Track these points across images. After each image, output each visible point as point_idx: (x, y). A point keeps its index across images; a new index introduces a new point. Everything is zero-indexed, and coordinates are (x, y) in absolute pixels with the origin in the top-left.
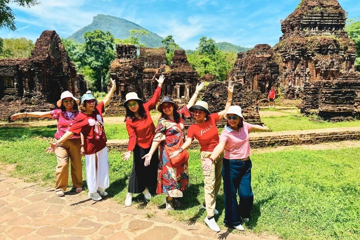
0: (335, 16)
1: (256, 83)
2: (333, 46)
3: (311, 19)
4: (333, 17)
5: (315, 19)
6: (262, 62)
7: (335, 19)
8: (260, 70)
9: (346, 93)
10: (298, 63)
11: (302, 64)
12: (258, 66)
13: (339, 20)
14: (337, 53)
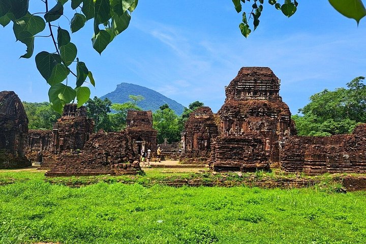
0: (269, 83)
1: (195, 141)
2: (264, 109)
3: (245, 86)
4: (266, 83)
5: (250, 86)
6: (200, 122)
7: (268, 86)
8: (198, 129)
9: (233, 148)
10: (232, 123)
11: (236, 125)
12: (197, 126)
13: (273, 86)
14: (269, 115)
